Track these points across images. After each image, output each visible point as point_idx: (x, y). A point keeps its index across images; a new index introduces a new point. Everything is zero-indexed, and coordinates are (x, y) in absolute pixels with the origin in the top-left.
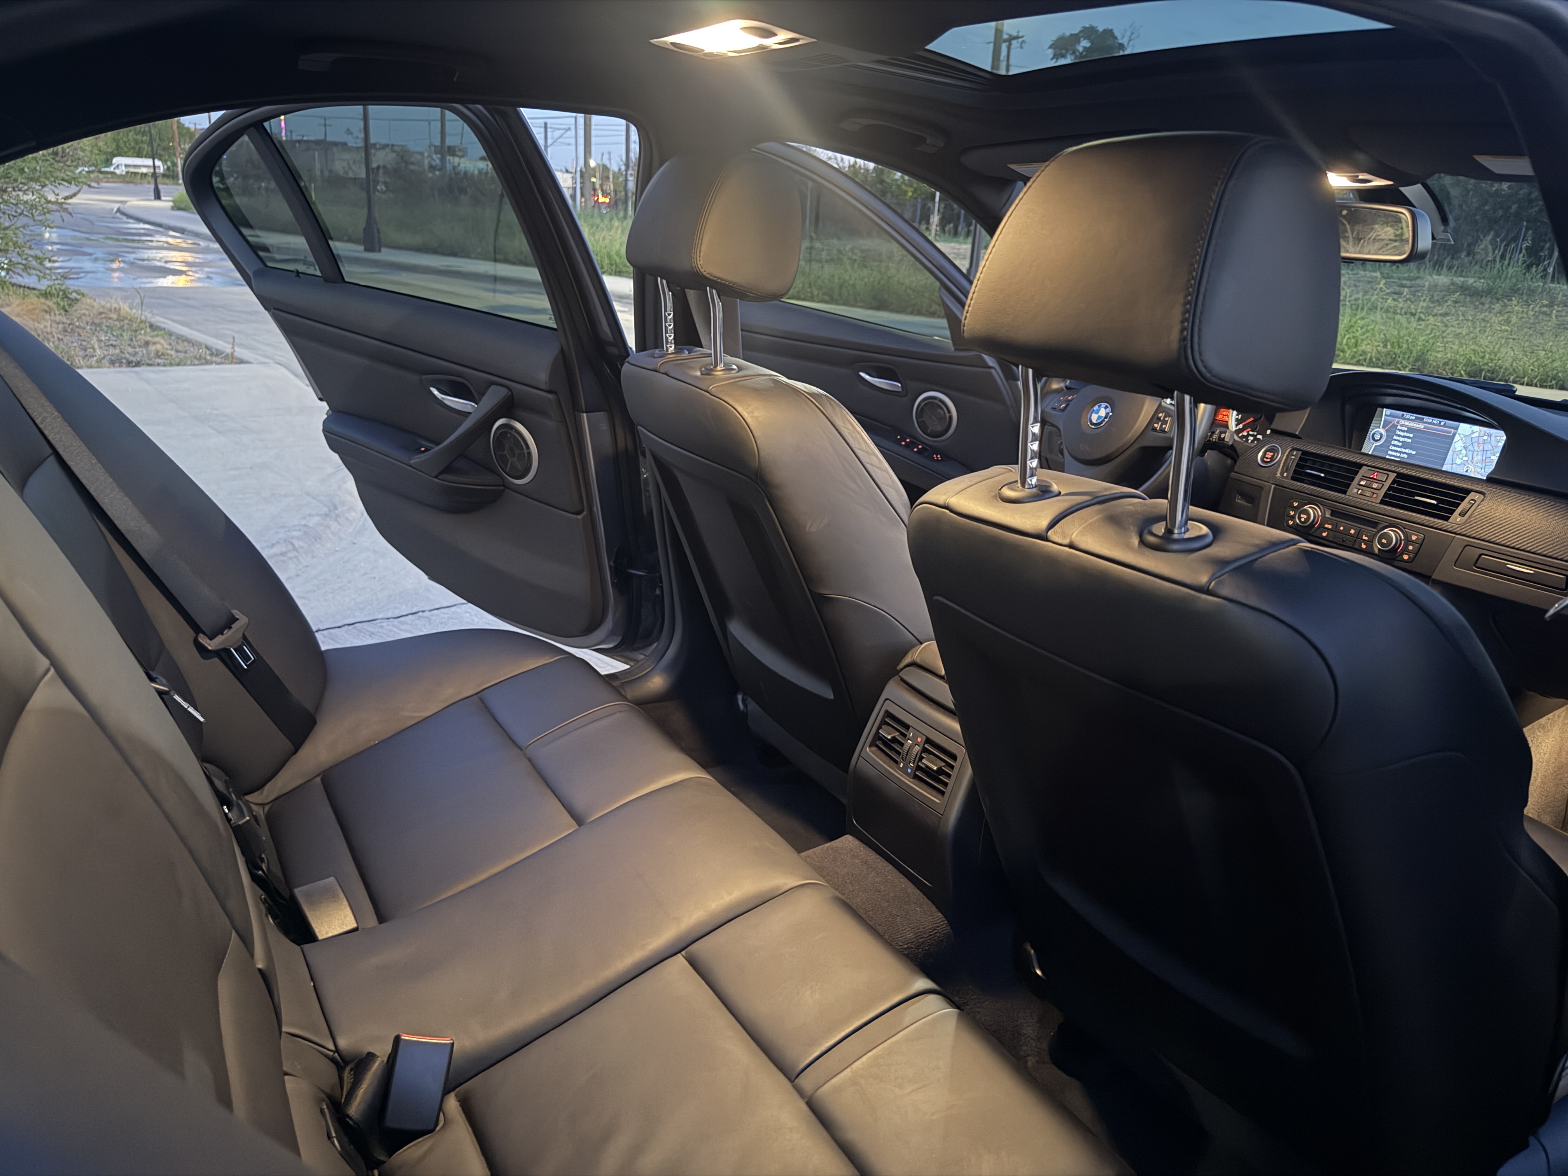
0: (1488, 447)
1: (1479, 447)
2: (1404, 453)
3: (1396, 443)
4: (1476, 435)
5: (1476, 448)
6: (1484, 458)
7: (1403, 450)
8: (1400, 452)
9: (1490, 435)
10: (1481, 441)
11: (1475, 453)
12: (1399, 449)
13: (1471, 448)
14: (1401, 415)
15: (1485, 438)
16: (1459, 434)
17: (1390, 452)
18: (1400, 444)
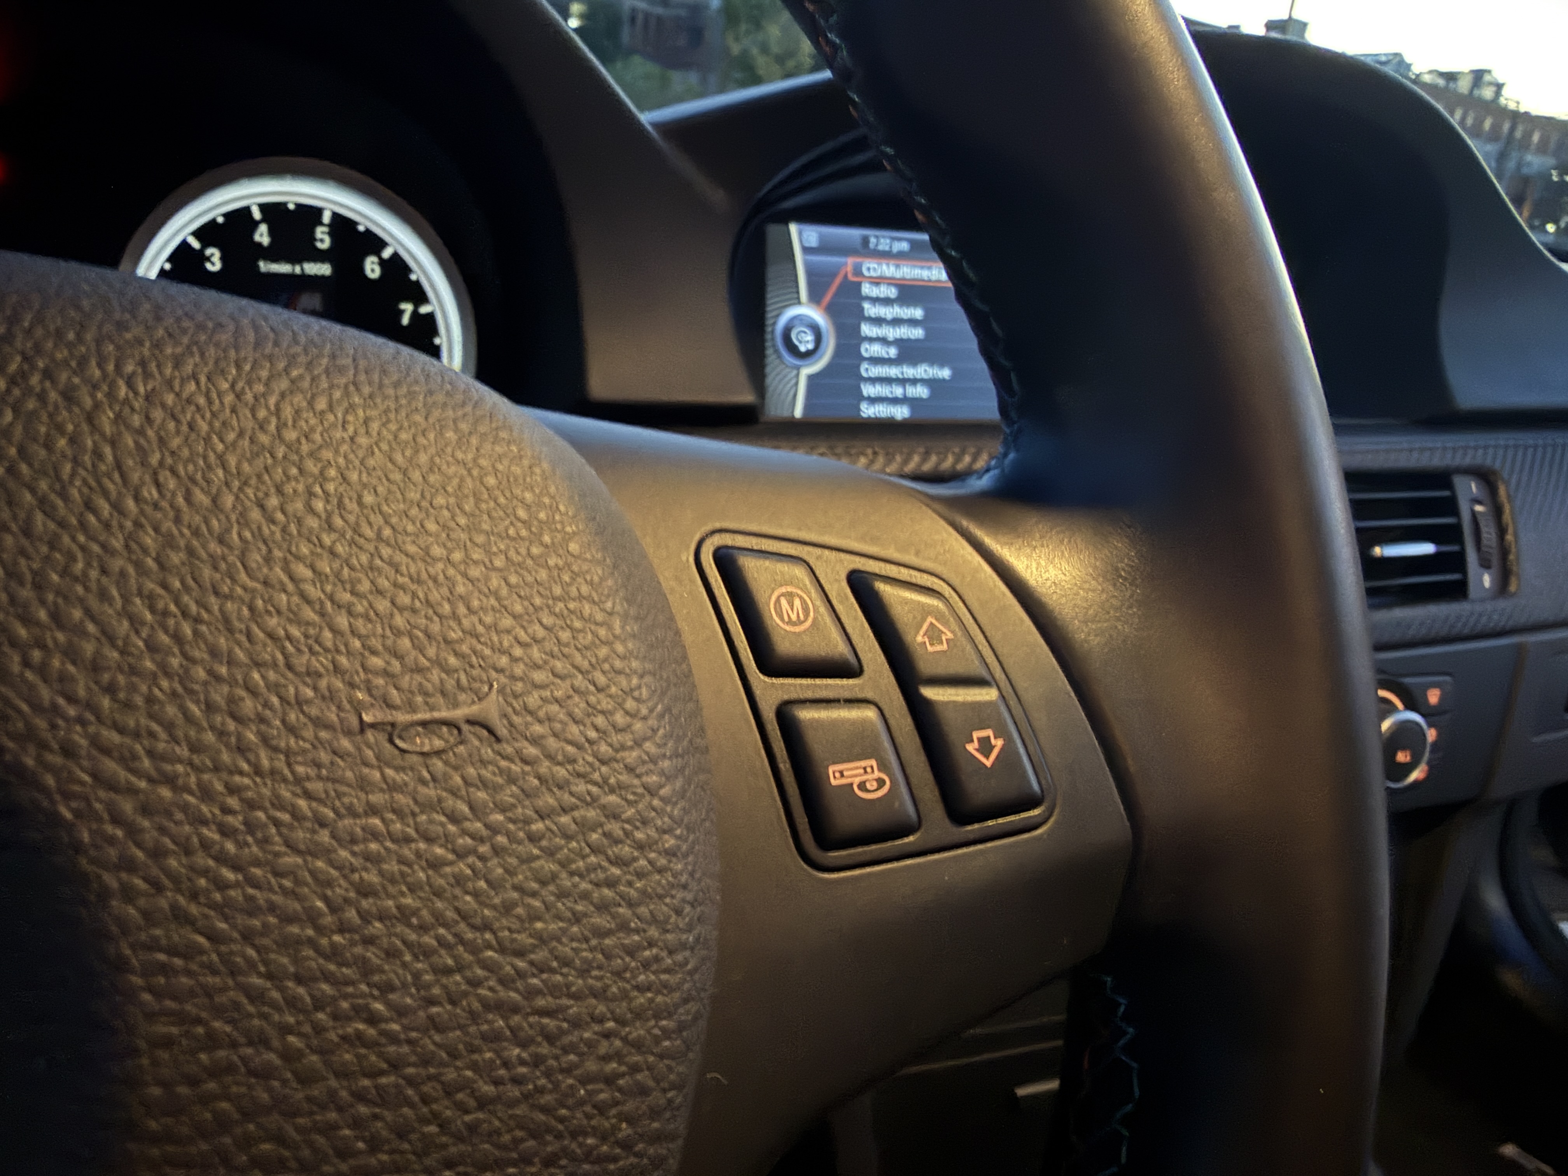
2: (914, 381)
3: (876, 350)
14: (858, 242)
17: (868, 390)
18: (893, 352)
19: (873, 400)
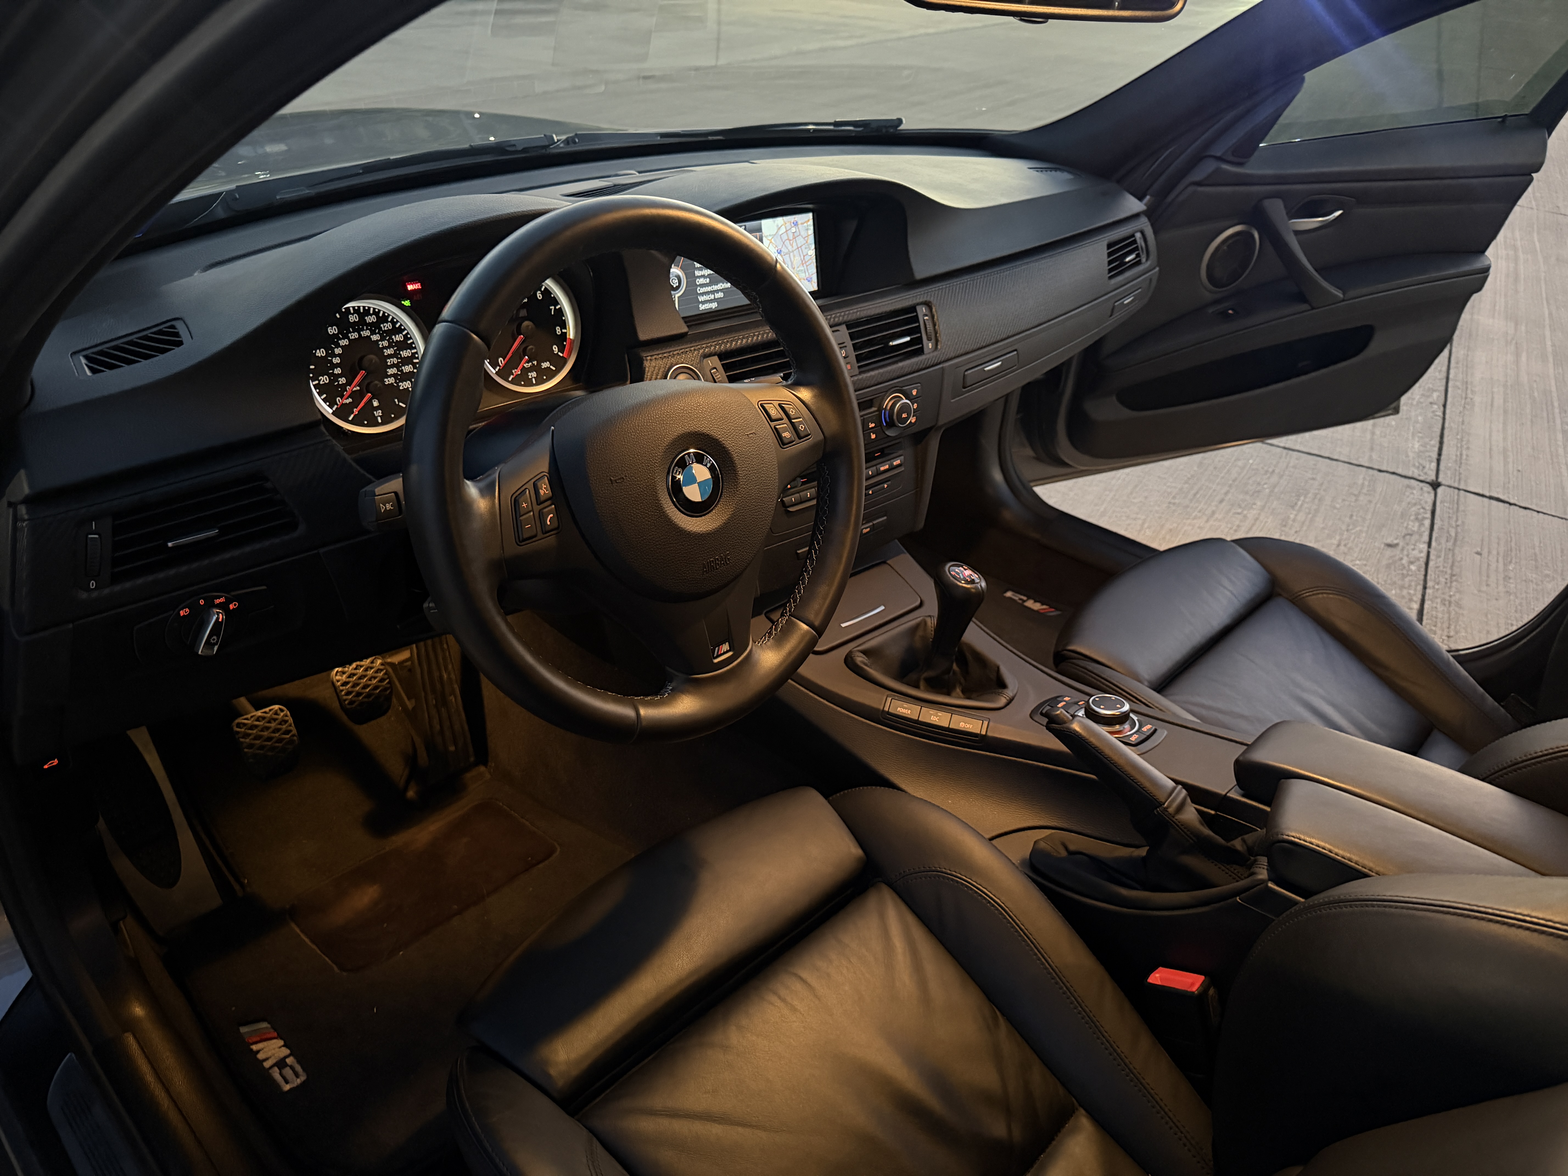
0: (801, 240)
1: (792, 245)
2: (717, 291)
3: (701, 281)
4: (783, 230)
5: (790, 247)
6: (802, 257)
7: (715, 288)
8: (713, 292)
9: (796, 224)
10: (791, 237)
11: (791, 254)
12: (709, 289)
13: (784, 250)
15: (794, 230)
16: (766, 237)
17: (701, 299)
18: (708, 280)
19: (704, 303)
